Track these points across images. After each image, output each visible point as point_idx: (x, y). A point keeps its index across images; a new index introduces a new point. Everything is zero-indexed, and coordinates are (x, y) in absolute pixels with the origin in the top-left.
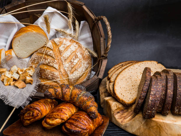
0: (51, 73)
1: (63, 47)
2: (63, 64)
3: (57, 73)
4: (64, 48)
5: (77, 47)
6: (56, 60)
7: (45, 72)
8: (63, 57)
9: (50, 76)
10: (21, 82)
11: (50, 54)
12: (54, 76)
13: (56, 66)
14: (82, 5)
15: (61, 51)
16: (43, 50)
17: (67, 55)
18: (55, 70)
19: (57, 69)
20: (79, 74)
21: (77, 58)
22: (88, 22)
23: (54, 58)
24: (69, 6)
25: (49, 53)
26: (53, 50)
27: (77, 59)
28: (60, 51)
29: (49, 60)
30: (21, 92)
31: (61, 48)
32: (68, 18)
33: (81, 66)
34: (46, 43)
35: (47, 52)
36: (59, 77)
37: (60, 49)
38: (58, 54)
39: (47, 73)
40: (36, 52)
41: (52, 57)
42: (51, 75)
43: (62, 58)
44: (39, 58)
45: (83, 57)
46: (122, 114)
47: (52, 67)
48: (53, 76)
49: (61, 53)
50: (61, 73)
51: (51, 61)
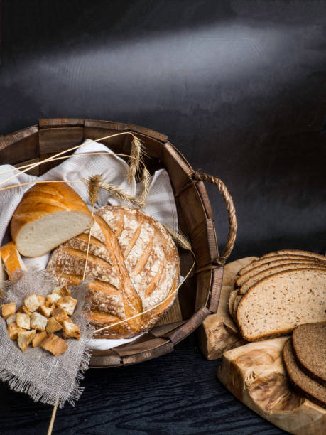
0: (107, 298)
1: (127, 236)
2: (129, 277)
3: (117, 298)
4: (128, 239)
5: (153, 233)
6: (113, 268)
7: (93, 295)
8: (129, 260)
9: (103, 305)
10: (57, 341)
11: (101, 254)
12: (112, 305)
13: (116, 282)
14: (164, 143)
15: (124, 246)
16: (83, 244)
17: (137, 256)
18: (113, 289)
19: (118, 288)
20: (163, 295)
21: (157, 259)
22: (168, 171)
23: (108, 262)
24: (137, 143)
25: (97, 253)
26: (105, 245)
27: (156, 262)
28: (120, 247)
29: (99, 269)
30: (61, 364)
31: (123, 240)
32: (129, 164)
33: (165, 277)
34: (88, 226)
35: (92, 248)
36: (123, 304)
37: (120, 242)
38: (116, 253)
39: (98, 299)
40: (64, 244)
41: (104, 260)
42: (106, 303)
43: (126, 262)
44: (76, 263)
45: (166, 254)
46: (265, 391)
47: (108, 283)
48: (109, 304)
49: (124, 250)
50: (125, 297)
51: (104, 271)
